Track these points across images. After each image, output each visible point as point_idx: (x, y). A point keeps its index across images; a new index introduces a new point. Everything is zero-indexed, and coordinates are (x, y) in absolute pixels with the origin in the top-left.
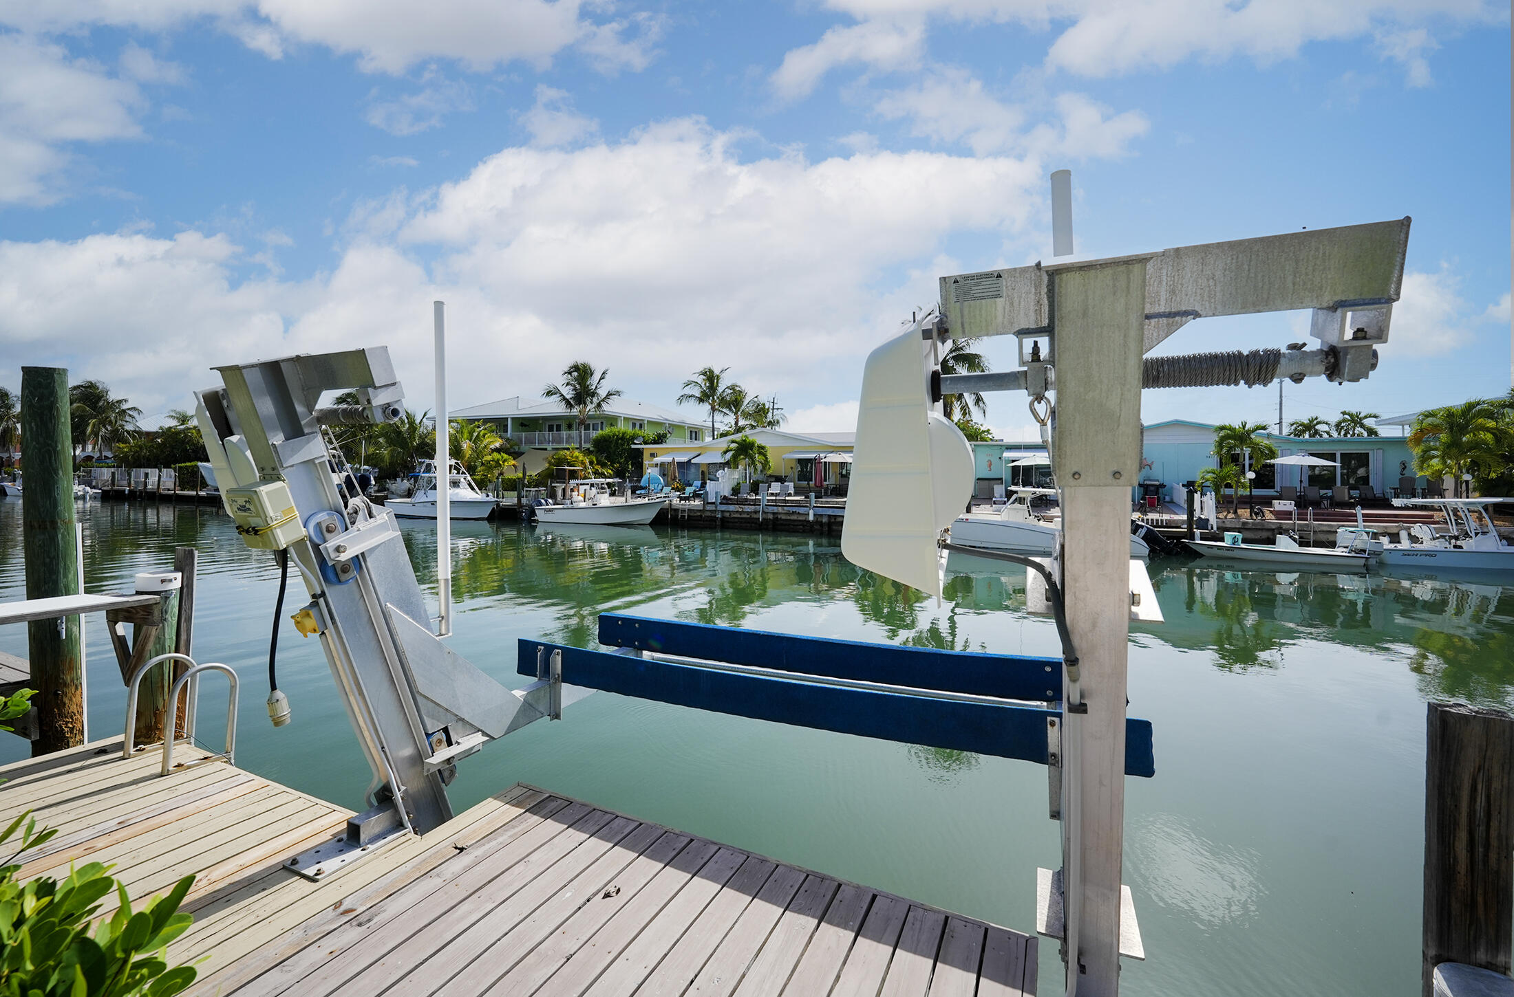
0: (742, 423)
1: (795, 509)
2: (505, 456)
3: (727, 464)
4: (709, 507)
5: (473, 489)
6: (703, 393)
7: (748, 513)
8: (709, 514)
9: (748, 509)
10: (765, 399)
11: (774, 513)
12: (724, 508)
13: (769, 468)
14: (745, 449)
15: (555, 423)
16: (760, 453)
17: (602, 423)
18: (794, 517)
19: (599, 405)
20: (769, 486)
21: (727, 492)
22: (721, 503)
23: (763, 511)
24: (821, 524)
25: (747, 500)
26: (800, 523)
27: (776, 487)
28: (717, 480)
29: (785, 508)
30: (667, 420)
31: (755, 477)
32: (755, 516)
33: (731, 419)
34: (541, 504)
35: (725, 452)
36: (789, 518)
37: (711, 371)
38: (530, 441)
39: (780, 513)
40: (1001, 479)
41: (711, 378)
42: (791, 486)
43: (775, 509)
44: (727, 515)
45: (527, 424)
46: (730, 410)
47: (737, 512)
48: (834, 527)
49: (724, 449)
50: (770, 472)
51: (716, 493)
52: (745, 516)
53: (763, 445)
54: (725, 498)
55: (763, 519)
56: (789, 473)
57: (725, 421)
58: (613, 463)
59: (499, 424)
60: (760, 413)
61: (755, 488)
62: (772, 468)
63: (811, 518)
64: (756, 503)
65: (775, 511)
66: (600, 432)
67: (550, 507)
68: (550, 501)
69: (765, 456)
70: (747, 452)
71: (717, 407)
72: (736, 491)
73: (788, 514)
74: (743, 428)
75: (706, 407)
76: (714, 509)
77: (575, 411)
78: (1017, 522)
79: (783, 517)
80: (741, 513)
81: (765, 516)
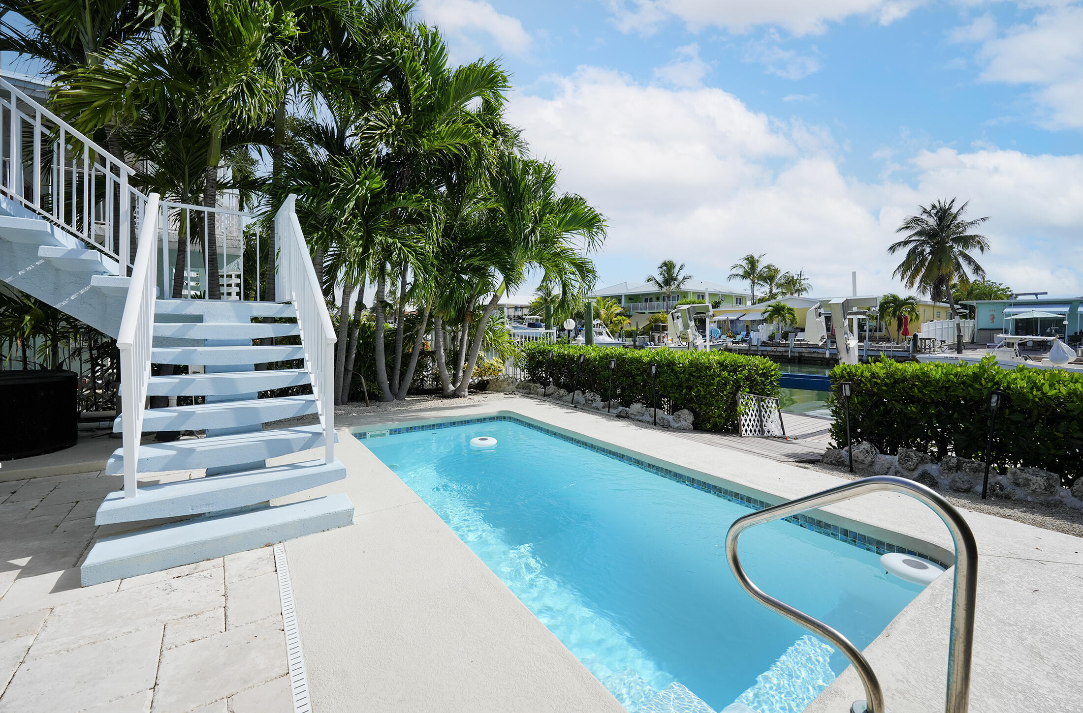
0: (775, 291)
1: (815, 350)
2: (624, 318)
3: (765, 320)
4: (752, 348)
5: (610, 337)
6: (746, 272)
7: (780, 352)
9: (779, 349)
10: (794, 274)
11: (799, 353)
12: (763, 348)
13: (796, 323)
14: (778, 311)
15: (649, 297)
16: (789, 313)
17: (678, 296)
18: (815, 355)
19: (678, 285)
20: (796, 335)
21: (765, 339)
22: (761, 346)
23: (791, 351)
25: (779, 344)
26: (818, 359)
27: (800, 336)
28: (758, 331)
29: (808, 349)
30: (720, 292)
31: (785, 329)
32: (786, 354)
33: (766, 288)
34: (648, 345)
35: (764, 313)
36: (810, 355)
37: (752, 257)
38: (635, 309)
39: (804, 353)
40: (1002, 329)
41: (752, 262)
43: (800, 350)
44: (765, 353)
45: (632, 298)
46: (766, 282)
47: (772, 351)
49: (764, 311)
50: (797, 326)
51: (758, 339)
52: (778, 354)
53: (792, 307)
54: (764, 342)
55: (791, 356)
57: (762, 291)
59: (618, 298)
60: (792, 284)
61: (785, 336)
62: (798, 323)
63: (827, 356)
64: (786, 346)
65: (800, 351)
67: (653, 346)
68: (652, 343)
69: (793, 315)
70: (780, 313)
71: (756, 281)
72: (771, 338)
73: (810, 353)
74: (776, 294)
75: (748, 282)
76: (756, 349)
77: (665, 289)
78: (1005, 361)
79: (806, 355)
80: (775, 352)
81: (793, 354)
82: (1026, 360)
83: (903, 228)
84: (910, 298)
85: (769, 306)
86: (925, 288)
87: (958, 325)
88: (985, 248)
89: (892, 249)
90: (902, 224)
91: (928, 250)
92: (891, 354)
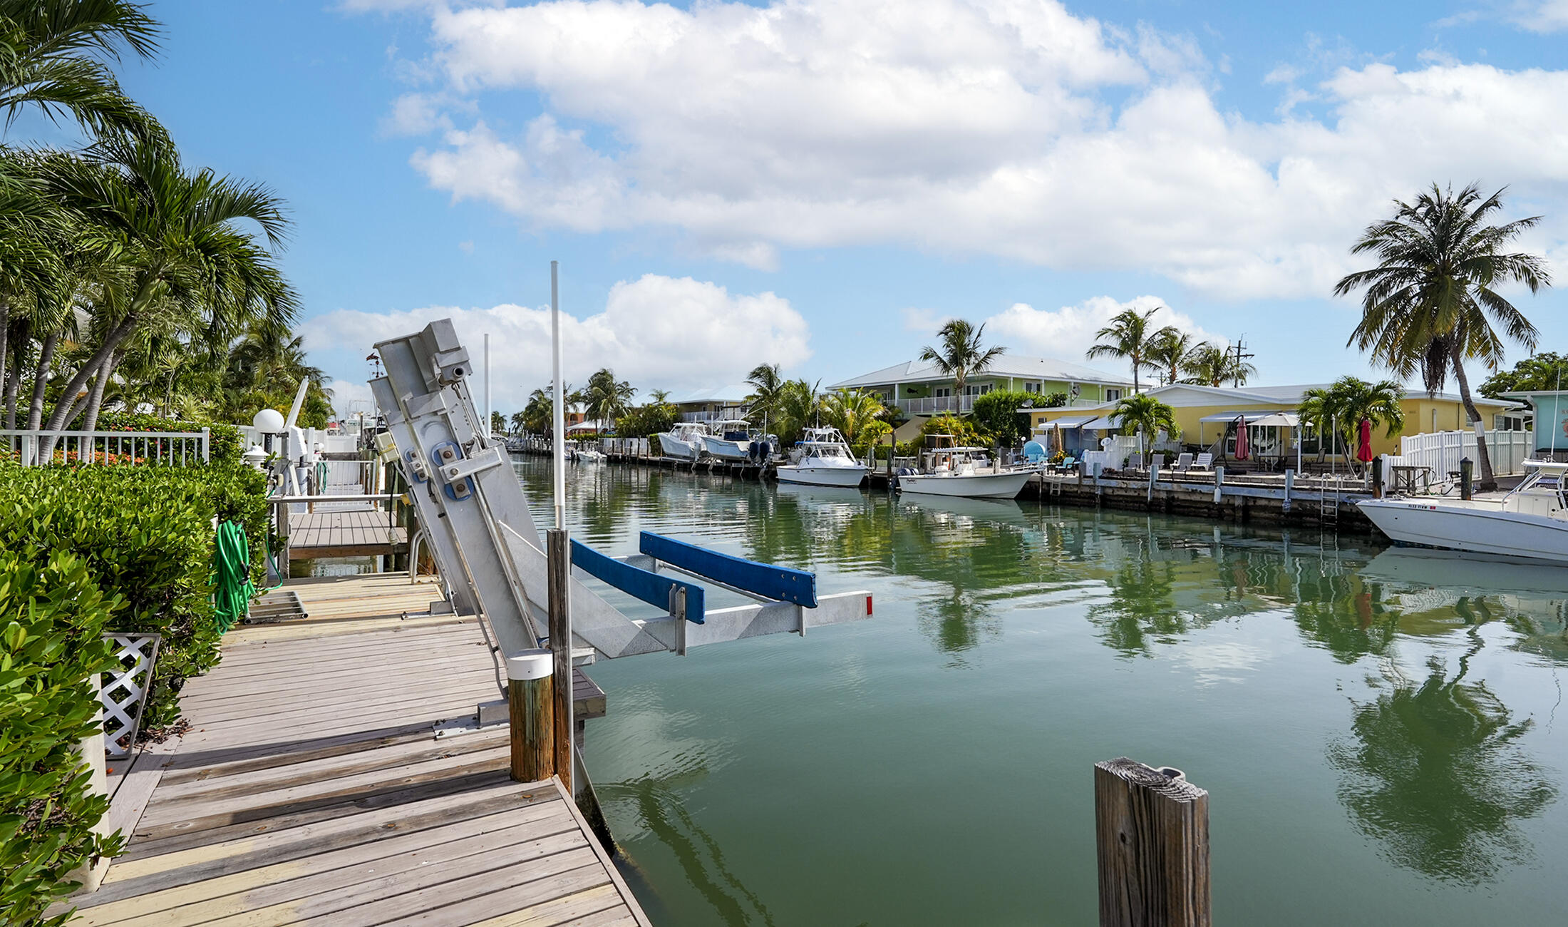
1: (1195, 487)
2: (885, 424)
4: (1086, 482)
5: (849, 457)
6: (1124, 341)
7: (1134, 489)
8: (1087, 490)
9: (1132, 484)
11: (1168, 492)
12: (1106, 483)
13: (1177, 435)
16: (1160, 416)
18: (1196, 498)
19: (977, 366)
21: (1116, 465)
22: (1100, 477)
23: (1153, 489)
24: (1233, 507)
25: (1136, 474)
26: (1197, 503)
29: (1183, 484)
30: (1068, 378)
32: (1144, 495)
34: (906, 473)
35: (1114, 416)
36: (1183, 497)
38: (916, 408)
39: (1177, 492)
42: (1207, 458)
43: (1169, 487)
44: (1109, 491)
45: (914, 389)
47: (1121, 488)
48: (1253, 513)
52: (1132, 493)
53: (1166, 405)
54: (1110, 471)
55: (1152, 497)
59: (886, 391)
61: (1147, 461)
62: (1181, 435)
63: (1217, 499)
64: (1143, 478)
65: (1169, 489)
66: (980, 396)
68: (916, 470)
69: (1166, 418)
71: (1142, 358)
72: (1127, 466)
73: (1186, 492)
75: (1127, 359)
76: (1092, 483)
77: (953, 373)
78: (1536, 518)
79: (1180, 496)
80: (1126, 489)
81: (1156, 495)
92: (1336, 497)
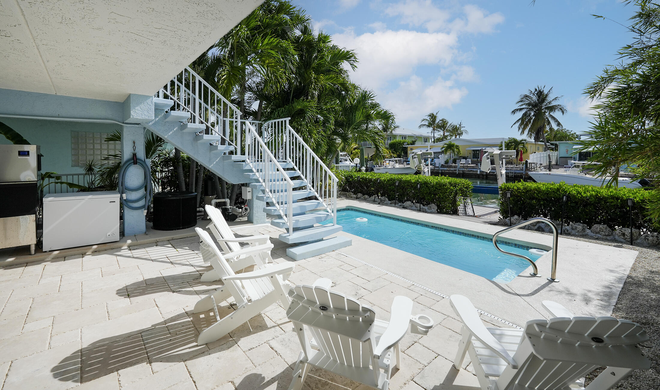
0: (446, 134)
1: (471, 169)
3: (442, 152)
4: (436, 168)
6: (429, 123)
7: (452, 171)
8: (436, 171)
9: (452, 169)
10: (457, 124)
11: (463, 171)
12: (442, 169)
13: (460, 154)
14: (450, 147)
16: (456, 148)
17: (391, 137)
18: (471, 172)
19: (391, 132)
20: (461, 161)
21: (443, 163)
22: (440, 167)
23: (458, 170)
24: (482, 175)
25: (451, 166)
26: (474, 175)
27: (463, 161)
28: (439, 158)
29: (468, 169)
30: (415, 135)
31: (455, 157)
32: (455, 172)
33: (442, 133)
34: (375, 167)
35: (442, 148)
36: (469, 173)
37: (433, 114)
38: (365, 145)
39: (465, 171)
40: (572, 158)
41: (433, 117)
42: (470, 161)
43: (463, 169)
44: (443, 171)
46: (441, 129)
47: (447, 170)
48: (488, 176)
49: (442, 147)
50: (461, 155)
51: (439, 163)
52: (451, 172)
53: (458, 145)
54: (442, 165)
55: (458, 173)
56: (469, 155)
57: (439, 134)
58: (397, 152)
60: (456, 131)
61: (455, 161)
62: (462, 154)
63: (479, 173)
64: (455, 167)
66: (392, 141)
68: (378, 166)
69: (459, 149)
71: (435, 128)
72: (447, 162)
73: (469, 171)
74: (447, 136)
75: (431, 129)
76: (438, 169)
78: (575, 176)
79: (467, 172)
80: (449, 171)
81: (459, 172)
82: (586, 175)
83: (520, 102)
84: (522, 140)
85: (445, 144)
86: (531, 135)
87: (549, 155)
88: (565, 112)
89: (514, 112)
90: (519, 99)
91: (532, 114)
92: (513, 171)
